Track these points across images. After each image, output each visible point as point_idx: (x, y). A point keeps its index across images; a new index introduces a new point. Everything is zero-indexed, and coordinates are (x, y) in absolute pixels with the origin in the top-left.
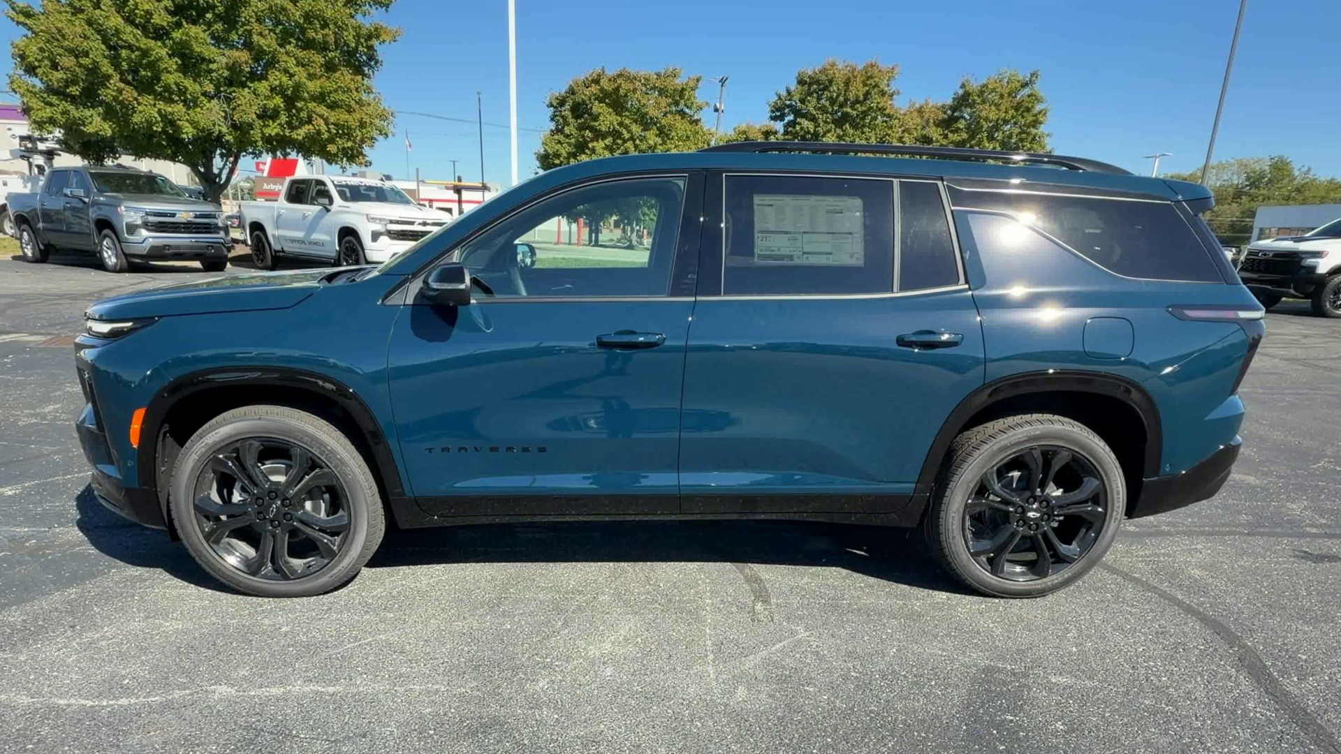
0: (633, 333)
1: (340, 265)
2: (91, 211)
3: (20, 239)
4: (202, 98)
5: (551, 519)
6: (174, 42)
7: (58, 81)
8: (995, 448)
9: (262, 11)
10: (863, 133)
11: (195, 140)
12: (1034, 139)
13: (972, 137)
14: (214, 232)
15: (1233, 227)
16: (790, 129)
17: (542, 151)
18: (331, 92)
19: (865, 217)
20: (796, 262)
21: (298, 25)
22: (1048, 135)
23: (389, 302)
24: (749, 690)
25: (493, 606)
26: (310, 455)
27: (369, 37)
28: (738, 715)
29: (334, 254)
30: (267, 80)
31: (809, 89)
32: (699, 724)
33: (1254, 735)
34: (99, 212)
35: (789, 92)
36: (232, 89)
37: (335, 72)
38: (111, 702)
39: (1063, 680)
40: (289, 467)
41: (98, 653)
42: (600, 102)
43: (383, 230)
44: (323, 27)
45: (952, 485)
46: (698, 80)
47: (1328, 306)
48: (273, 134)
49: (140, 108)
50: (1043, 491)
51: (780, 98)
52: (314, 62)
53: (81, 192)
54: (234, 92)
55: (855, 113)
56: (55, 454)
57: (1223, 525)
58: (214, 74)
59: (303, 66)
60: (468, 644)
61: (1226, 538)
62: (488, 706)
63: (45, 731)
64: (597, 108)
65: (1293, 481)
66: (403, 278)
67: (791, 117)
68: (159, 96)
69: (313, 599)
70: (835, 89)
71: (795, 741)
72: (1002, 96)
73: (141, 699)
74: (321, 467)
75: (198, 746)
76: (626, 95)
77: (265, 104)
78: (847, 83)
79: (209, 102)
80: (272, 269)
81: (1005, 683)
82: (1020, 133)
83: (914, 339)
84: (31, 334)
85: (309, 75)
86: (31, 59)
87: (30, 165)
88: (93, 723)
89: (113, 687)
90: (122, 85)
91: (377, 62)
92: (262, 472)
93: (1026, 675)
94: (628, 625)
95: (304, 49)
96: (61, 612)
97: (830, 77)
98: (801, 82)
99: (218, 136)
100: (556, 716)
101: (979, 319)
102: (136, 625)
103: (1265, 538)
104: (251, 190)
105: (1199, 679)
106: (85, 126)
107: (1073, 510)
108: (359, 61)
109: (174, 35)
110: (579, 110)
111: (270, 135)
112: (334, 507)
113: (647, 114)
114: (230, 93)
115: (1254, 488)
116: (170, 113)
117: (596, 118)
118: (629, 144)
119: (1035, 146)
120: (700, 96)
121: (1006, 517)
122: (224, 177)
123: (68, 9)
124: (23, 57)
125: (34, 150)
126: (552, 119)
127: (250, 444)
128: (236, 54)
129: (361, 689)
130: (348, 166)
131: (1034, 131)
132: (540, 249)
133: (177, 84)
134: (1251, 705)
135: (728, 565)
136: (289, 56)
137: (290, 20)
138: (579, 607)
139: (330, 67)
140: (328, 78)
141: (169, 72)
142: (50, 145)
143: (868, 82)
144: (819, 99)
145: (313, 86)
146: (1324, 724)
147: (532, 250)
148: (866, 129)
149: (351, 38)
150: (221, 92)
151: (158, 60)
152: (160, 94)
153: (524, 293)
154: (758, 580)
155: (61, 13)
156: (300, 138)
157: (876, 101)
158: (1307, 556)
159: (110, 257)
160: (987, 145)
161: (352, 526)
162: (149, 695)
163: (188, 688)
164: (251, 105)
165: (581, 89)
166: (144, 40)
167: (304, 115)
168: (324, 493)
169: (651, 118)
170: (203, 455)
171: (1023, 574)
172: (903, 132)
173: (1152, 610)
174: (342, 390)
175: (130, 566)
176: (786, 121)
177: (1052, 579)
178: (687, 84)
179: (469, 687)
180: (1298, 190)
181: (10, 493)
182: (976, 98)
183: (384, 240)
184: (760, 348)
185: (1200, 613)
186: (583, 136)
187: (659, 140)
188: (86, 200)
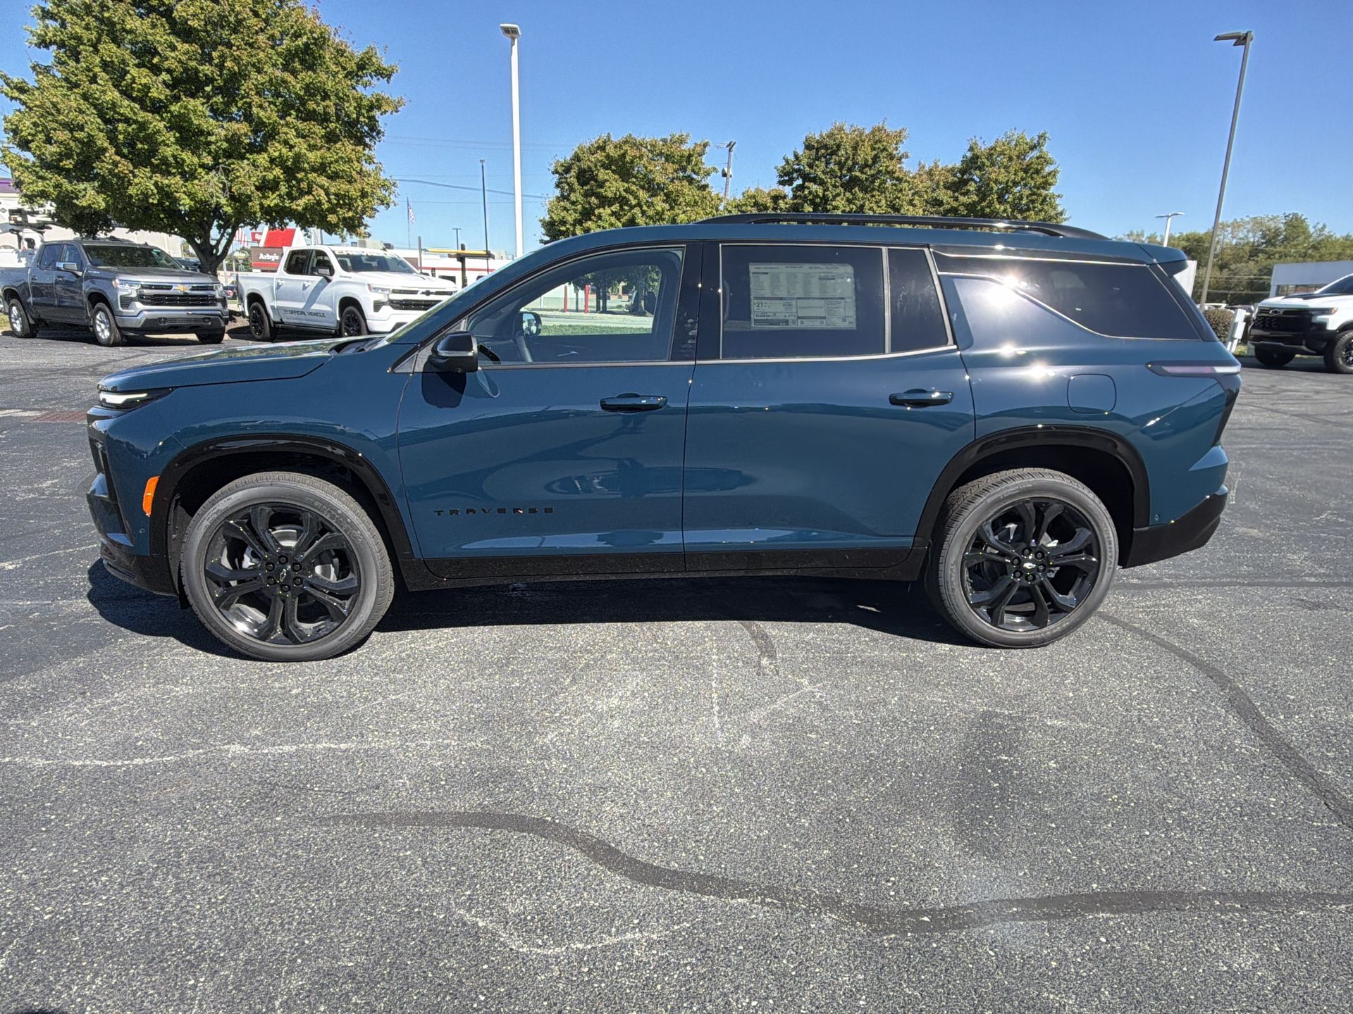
0: (637, 396)
1: (341, 336)
2: (84, 284)
3: (9, 313)
4: (200, 170)
5: (559, 579)
6: (172, 116)
7: (52, 155)
8: (989, 500)
9: (262, 84)
10: (873, 196)
11: (191, 212)
12: (1044, 200)
13: (983, 199)
14: (211, 305)
15: (1251, 284)
16: (799, 193)
17: (547, 218)
18: (332, 163)
19: (856, 283)
20: (791, 326)
21: (299, 97)
22: (1058, 196)
23: (399, 370)
24: (753, 738)
25: (501, 666)
26: (320, 519)
27: (371, 108)
28: (741, 761)
29: (334, 325)
30: (266, 151)
31: (817, 153)
32: (704, 770)
33: (1237, 768)
34: (92, 286)
35: (796, 157)
36: (230, 161)
37: (335, 142)
38: (126, 762)
39: (1058, 723)
40: (300, 532)
41: (110, 717)
42: (607, 169)
43: (385, 300)
44: (323, 99)
45: (949, 538)
46: (705, 145)
47: (1341, 362)
48: (272, 205)
49: (136, 180)
50: (1037, 542)
51: (787, 162)
52: (314, 133)
53: (74, 266)
54: (233, 163)
55: (864, 176)
56: (55, 528)
57: (1224, 576)
58: (213, 147)
59: (304, 137)
60: (478, 701)
61: (1227, 588)
62: (498, 758)
63: (62, 789)
64: (602, 174)
65: (1295, 533)
66: (412, 347)
67: (799, 182)
68: (155, 169)
69: (322, 663)
70: (843, 153)
71: (796, 783)
72: (1010, 159)
73: (155, 759)
74: (332, 532)
75: (214, 800)
76: (632, 162)
77: (264, 177)
78: (855, 148)
79: (207, 174)
80: (272, 340)
81: (1002, 727)
82: (1031, 195)
83: (906, 397)
84: (25, 410)
85: (309, 146)
86: (23, 134)
87: (20, 239)
88: (109, 781)
89: (127, 747)
90: (118, 158)
91: (379, 133)
92: (273, 537)
93: (1022, 719)
94: (636, 680)
95: (304, 120)
96: (70, 680)
97: (837, 142)
98: (808, 147)
99: (216, 208)
100: (565, 766)
101: (967, 377)
102: (146, 691)
103: (1265, 588)
104: (246, 260)
105: (1189, 719)
106: (77, 198)
107: (1068, 560)
108: (362, 132)
109: (172, 108)
110: (585, 177)
111: (269, 206)
112: (343, 571)
113: (654, 180)
114: (229, 165)
115: (1256, 540)
116: (167, 186)
117: (601, 185)
118: (637, 210)
119: (1046, 207)
120: (707, 162)
121: (1003, 569)
122: (221, 248)
123: (64, 84)
124: (16, 131)
125: (25, 224)
126: (557, 186)
127: (261, 510)
128: (234, 126)
129: (373, 745)
130: (348, 237)
131: (1044, 192)
132: (546, 316)
133: (174, 157)
134: (1237, 742)
135: (735, 623)
136: (290, 129)
137: (290, 93)
138: (587, 665)
139: (331, 138)
140: (329, 149)
141: (167, 145)
142: (41, 218)
143: (877, 146)
144: (827, 163)
145: (313, 157)
146: (1305, 757)
147: (537, 318)
148: (876, 193)
149: (352, 108)
150: (219, 164)
151: (155, 133)
152: (157, 166)
153: (530, 360)
154: (765, 636)
155: (56, 87)
156: (300, 208)
157: (884, 164)
158: (1303, 604)
159: (103, 331)
160: (998, 206)
161: (362, 589)
162: (162, 756)
163: (202, 748)
164: (250, 177)
165: (585, 157)
166: (142, 114)
167: (304, 185)
168: (334, 557)
169: (658, 184)
170: (215, 521)
171: (1021, 624)
172: (913, 195)
173: (1148, 658)
174: (351, 454)
175: (137, 635)
176: (795, 185)
177: (1051, 628)
178: (694, 150)
179: (479, 742)
180: (1314, 247)
181: (10, 567)
182: (985, 161)
183: (386, 309)
184: (773, 409)
185: (1194, 658)
186: (590, 203)
187: (667, 206)
188: (80, 274)
